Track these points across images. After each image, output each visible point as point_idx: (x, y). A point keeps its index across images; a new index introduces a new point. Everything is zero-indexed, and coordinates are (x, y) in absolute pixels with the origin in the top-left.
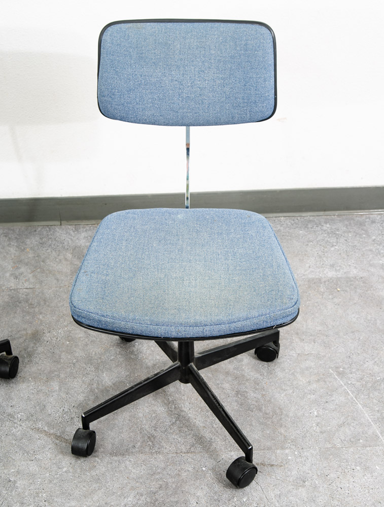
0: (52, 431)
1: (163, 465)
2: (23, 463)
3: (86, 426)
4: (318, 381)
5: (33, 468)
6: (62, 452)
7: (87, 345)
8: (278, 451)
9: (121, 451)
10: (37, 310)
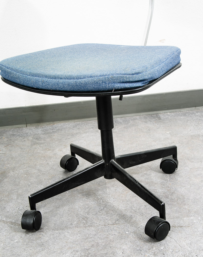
0: (9, 220)
1: (94, 233)
6: (15, 231)
7: (39, 176)
9: (62, 227)
10: (6, 162)
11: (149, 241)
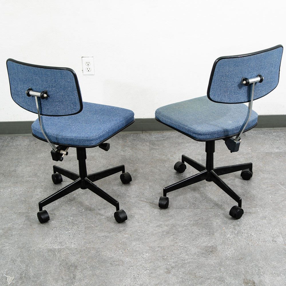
0: (148, 201)
1: (200, 212)
2: (136, 210)
3: (165, 195)
4: (271, 187)
5: (141, 212)
6: (154, 208)
7: (160, 174)
8: (253, 209)
9: (181, 208)
10: (135, 162)
11: (231, 219)
